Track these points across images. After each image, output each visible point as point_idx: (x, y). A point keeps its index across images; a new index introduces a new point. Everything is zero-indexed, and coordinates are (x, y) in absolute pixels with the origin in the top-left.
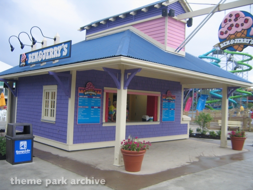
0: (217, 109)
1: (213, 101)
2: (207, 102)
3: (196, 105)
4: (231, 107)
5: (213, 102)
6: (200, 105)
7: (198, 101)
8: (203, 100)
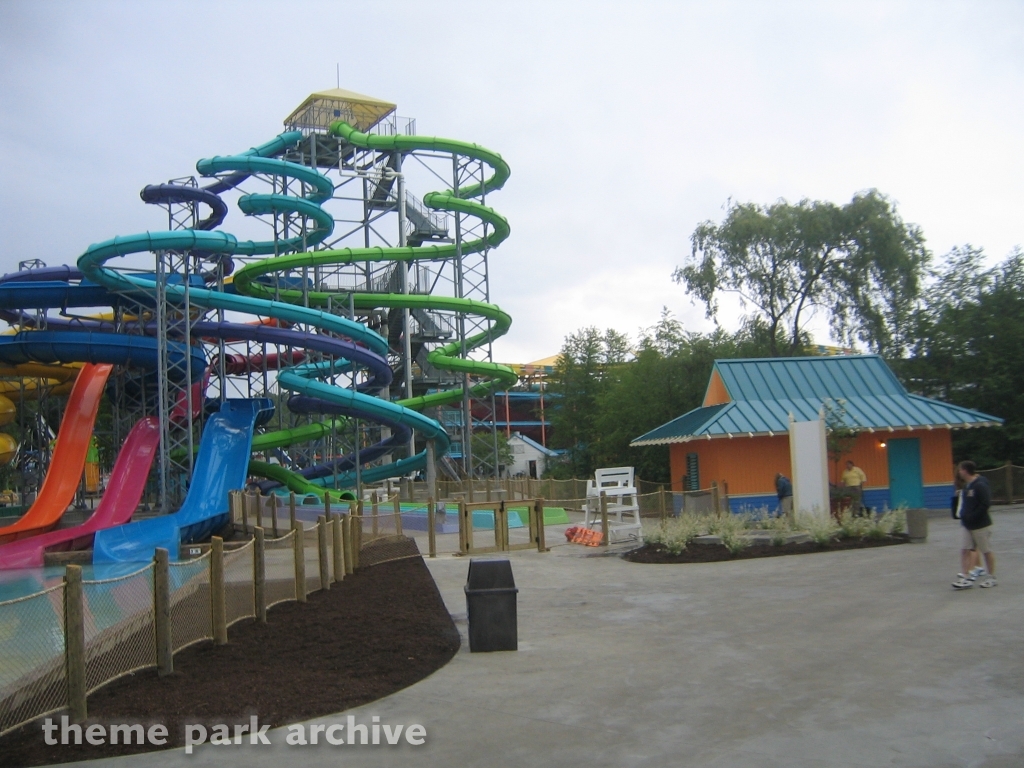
0: (329, 479)
1: (299, 431)
2: (264, 438)
3: (186, 464)
4: (407, 460)
5: (307, 439)
6: (215, 460)
7: (196, 441)
8: (236, 431)
